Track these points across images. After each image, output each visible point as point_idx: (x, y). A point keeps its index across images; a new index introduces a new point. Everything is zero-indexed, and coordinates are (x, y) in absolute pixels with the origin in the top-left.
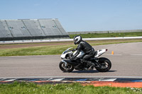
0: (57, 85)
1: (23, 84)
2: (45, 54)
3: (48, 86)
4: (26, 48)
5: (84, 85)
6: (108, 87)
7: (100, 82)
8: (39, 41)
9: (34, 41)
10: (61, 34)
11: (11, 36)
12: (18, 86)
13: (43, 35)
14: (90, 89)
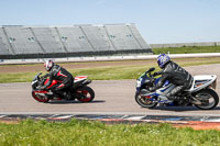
0: (135, 125)
1: (84, 124)
2: (116, 78)
3: (122, 126)
4: (85, 69)
5: (177, 127)
6: (215, 131)
7: (202, 123)
8: (105, 58)
9: (99, 58)
10: (139, 48)
11: (63, 51)
12: (78, 125)
13: (112, 49)
14: (187, 133)
